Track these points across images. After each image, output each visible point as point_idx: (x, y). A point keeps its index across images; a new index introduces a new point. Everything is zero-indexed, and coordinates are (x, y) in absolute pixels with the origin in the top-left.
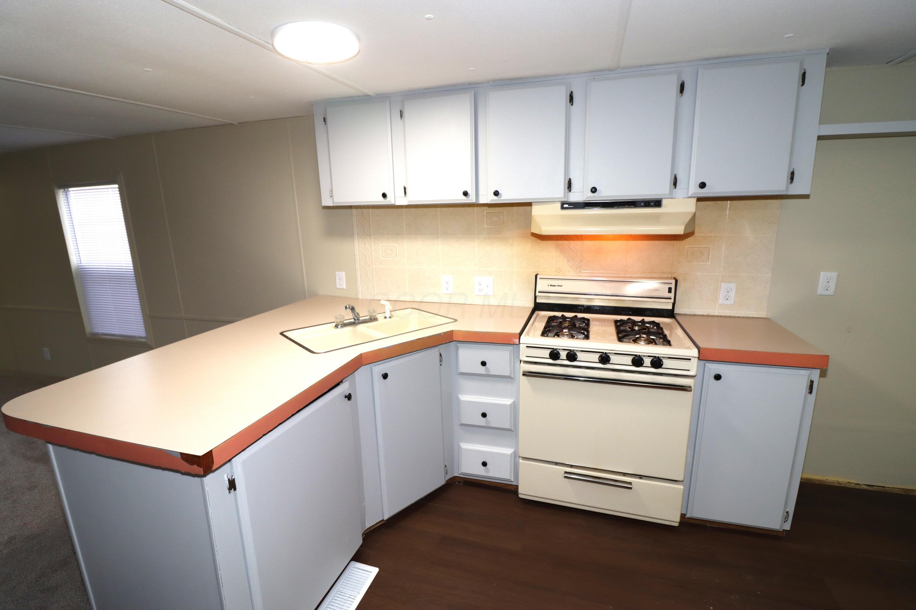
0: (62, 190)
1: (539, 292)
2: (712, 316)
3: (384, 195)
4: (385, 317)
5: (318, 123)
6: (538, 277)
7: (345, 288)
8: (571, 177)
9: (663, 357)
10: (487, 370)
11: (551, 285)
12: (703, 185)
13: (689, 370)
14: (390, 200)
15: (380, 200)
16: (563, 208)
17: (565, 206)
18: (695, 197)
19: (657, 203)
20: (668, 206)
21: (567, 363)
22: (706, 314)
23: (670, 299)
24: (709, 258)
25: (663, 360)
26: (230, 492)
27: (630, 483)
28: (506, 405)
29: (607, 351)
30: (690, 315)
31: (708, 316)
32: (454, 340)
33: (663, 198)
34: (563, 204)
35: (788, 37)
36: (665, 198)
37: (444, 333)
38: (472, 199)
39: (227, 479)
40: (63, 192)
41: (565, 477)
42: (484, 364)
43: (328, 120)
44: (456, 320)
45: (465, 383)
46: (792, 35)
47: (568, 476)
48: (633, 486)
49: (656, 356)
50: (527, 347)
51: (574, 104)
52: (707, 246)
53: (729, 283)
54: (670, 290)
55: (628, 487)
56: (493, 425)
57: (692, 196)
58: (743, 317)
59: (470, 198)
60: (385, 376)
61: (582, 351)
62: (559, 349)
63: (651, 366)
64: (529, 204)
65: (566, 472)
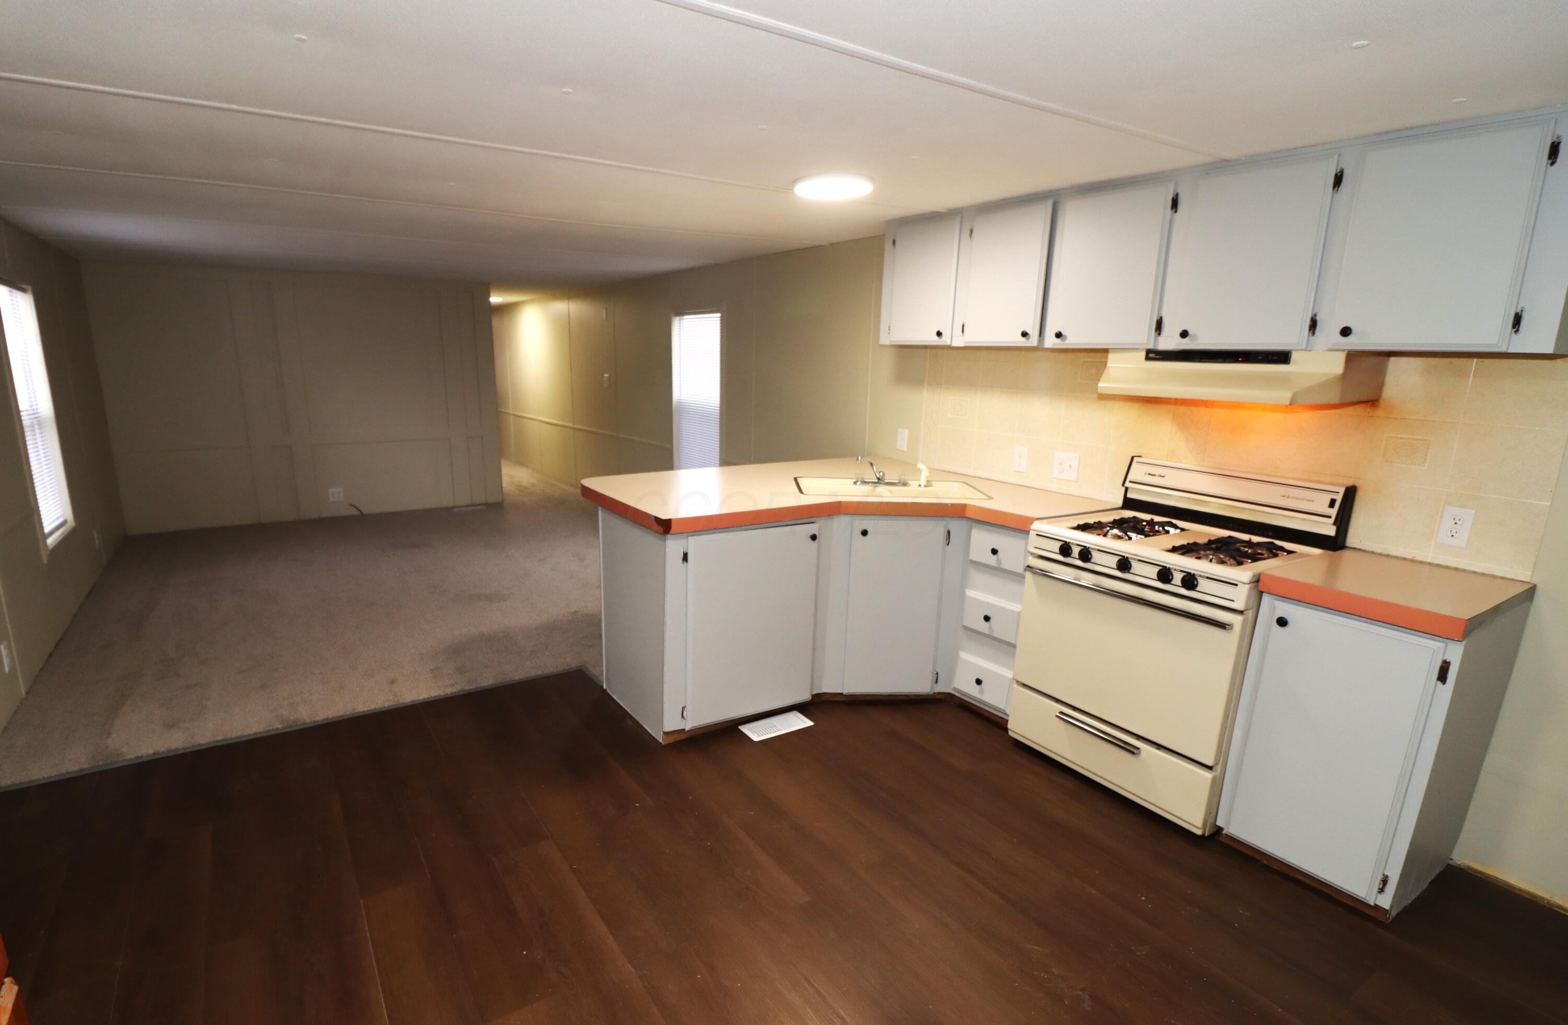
0: (677, 318)
1: (1131, 482)
2: (1421, 562)
3: (939, 334)
4: (920, 485)
5: (888, 245)
6: (1136, 459)
7: (905, 449)
8: (1164, 315)
9: (1200, 576)
10: (999, 561)
11: (1149, 474)
12: (1346, 332)
13: (1233, 601)
14: (946, 340)
15: (933, 340)
16: (1148, 358)
17: (1151, 355)
18: (1343, 350)
19: (1282, 357)
20: (1300, 364)
21: (1079, 563)
22: (1409, 556)
23: (1330, 517)
24: (1425, 459)
25: (1199, 580)
26: (683, 563)
27: (1138, 749)
28: (1013, 611)
29: (1129, 556)
30: (1380, 554)
31: (1413, 561)
32: (966, 516)
33: (1293, 350)
34: (1148, 352)
35: (1457, 103)
36: (1297, 350)
37: (953, 505)
38: (1033, 341)
39: (682, 551)
40: (678, 320)
41: (1057, 716)
42: (994, 552)
43: (897, 244)
44: (990, 498)
45: (977, 577)
46: (1465, 99)
47: (1062, 717)
48: (1143, 754)
49: (1191, 573)
50: (1037, 535)
51: (1178, 211)
52: (1425, 438)
53: (1460, 507)
54: (1332, 503)
55: (1132, 750)
56: (996, 634)
57: (1333, 348)
58: (1483, 575)
59: (1030, 340)
60: (865, 533)
61: (1099, 550)
62: (1073, 544)
63: (1181, 585)
64: (1106, 351)
65: (1061, 713)
